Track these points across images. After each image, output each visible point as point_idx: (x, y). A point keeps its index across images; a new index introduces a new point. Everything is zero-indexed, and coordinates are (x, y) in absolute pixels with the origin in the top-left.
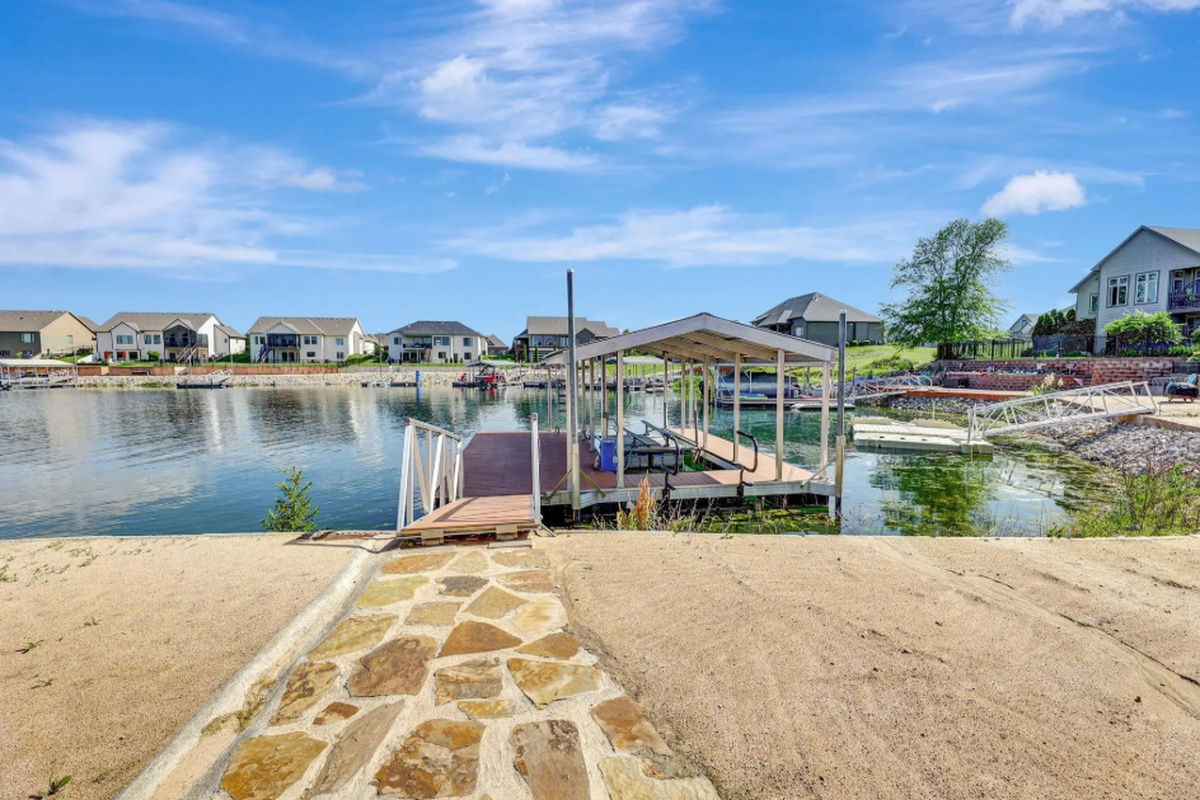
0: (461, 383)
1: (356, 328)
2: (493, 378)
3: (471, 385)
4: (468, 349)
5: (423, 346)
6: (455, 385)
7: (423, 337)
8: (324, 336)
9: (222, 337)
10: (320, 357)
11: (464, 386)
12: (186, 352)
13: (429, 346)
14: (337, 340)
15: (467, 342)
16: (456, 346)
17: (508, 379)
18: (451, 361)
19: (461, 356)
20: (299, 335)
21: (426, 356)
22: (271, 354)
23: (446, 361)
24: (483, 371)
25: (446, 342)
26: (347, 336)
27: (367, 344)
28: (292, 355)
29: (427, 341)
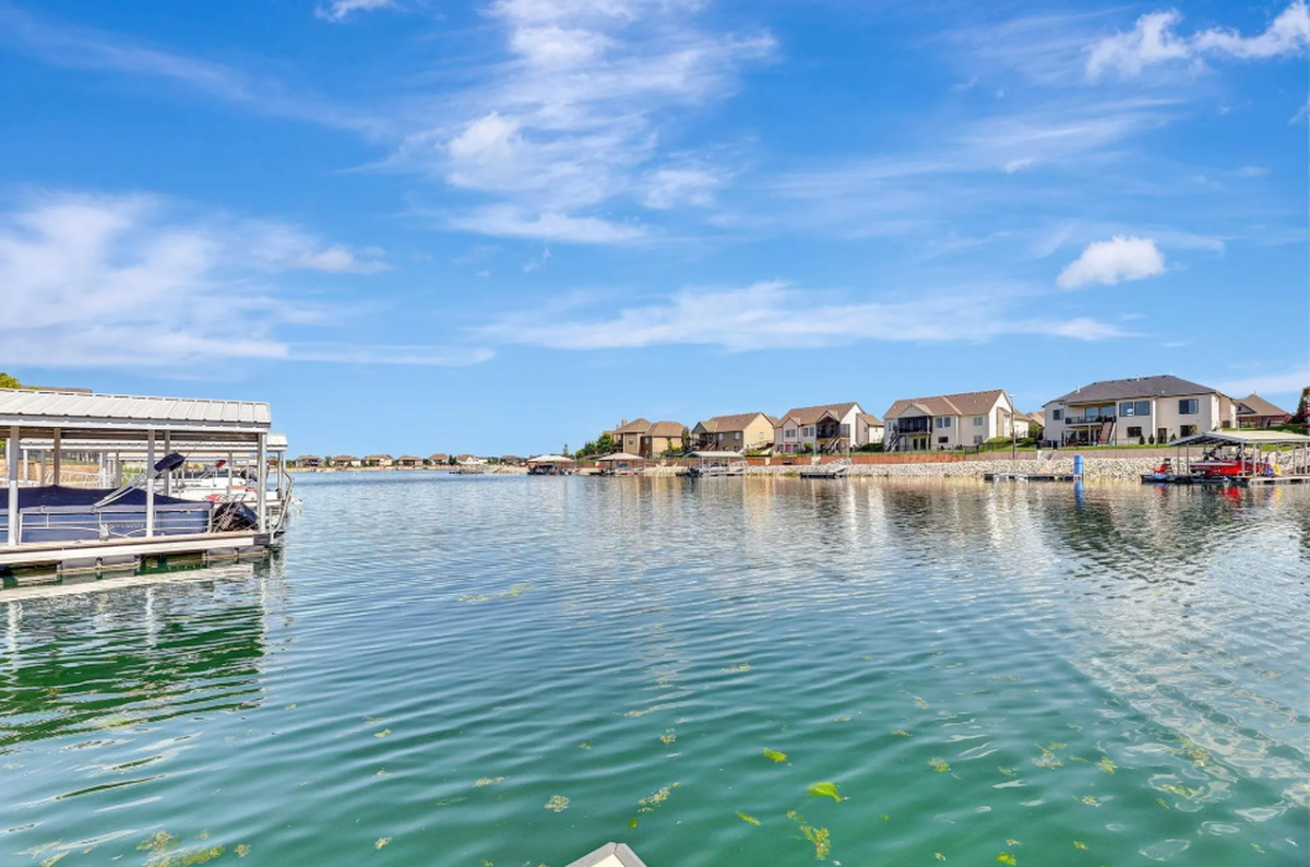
0: (1159, 476)
1: (1001, 402)
2: (1239, 466)
3: (1180, 481)
4: (1187, 420)
5: (1099, 420)
6: (1146, 480)
7: (1101, 405)
8: (959, 416)
9: (862, 425)
10: (953, 442)
11: (1165, 481)
12: (831, 443)
13: (1113, 420)
14: (975, 419)
15: (1185, 408)
16: (1164, 415)
17: (1278, 470)
18: (1151, 441)
19: (1174, 430)
20: (930, 417)
21: (1104, 435)
22: (902, 441)
23: (1142, 442)
24: (1212, 454)
25: (1144, 410)
26: (987, 414)
27: (1016, 423)
28: (923, 442)
29: (1106, 412)
